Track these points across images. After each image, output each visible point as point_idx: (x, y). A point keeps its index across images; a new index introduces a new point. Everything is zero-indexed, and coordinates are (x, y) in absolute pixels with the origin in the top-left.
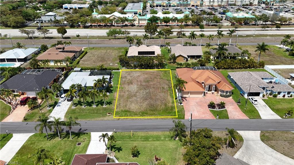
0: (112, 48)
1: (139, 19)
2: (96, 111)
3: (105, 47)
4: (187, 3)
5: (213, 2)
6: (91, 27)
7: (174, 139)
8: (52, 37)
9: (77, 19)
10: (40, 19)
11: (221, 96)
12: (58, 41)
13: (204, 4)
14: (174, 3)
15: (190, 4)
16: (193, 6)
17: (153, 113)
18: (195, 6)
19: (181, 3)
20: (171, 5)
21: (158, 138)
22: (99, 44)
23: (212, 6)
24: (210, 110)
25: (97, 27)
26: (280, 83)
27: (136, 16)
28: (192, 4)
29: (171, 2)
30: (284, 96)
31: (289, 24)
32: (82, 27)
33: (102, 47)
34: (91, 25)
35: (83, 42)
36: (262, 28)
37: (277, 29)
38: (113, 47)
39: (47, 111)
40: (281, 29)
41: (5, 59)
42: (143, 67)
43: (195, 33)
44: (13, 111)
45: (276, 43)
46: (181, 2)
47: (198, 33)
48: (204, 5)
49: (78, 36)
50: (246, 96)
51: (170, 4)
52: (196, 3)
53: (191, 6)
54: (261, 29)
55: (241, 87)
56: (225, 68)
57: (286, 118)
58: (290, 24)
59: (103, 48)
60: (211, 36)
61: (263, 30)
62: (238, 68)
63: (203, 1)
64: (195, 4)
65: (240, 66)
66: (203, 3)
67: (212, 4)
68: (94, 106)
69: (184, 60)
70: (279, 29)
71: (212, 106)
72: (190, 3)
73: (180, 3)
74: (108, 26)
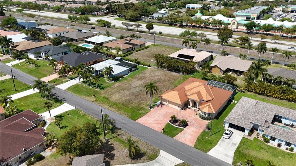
1: (238, 24)
8: (144, 31)
9: (176, 18)
10: (152, 16)
24: (168, 123)
30: (279, 145)
32: (178, 25)
33: (167, 46)
35: (159, 39)
39: (64, 81)
41: (89, 41)
49: (161, 33)
56: (256, 93)
68: (91, 87)
69: (221, 72)
71: (173, 119)
74: (202, 27)
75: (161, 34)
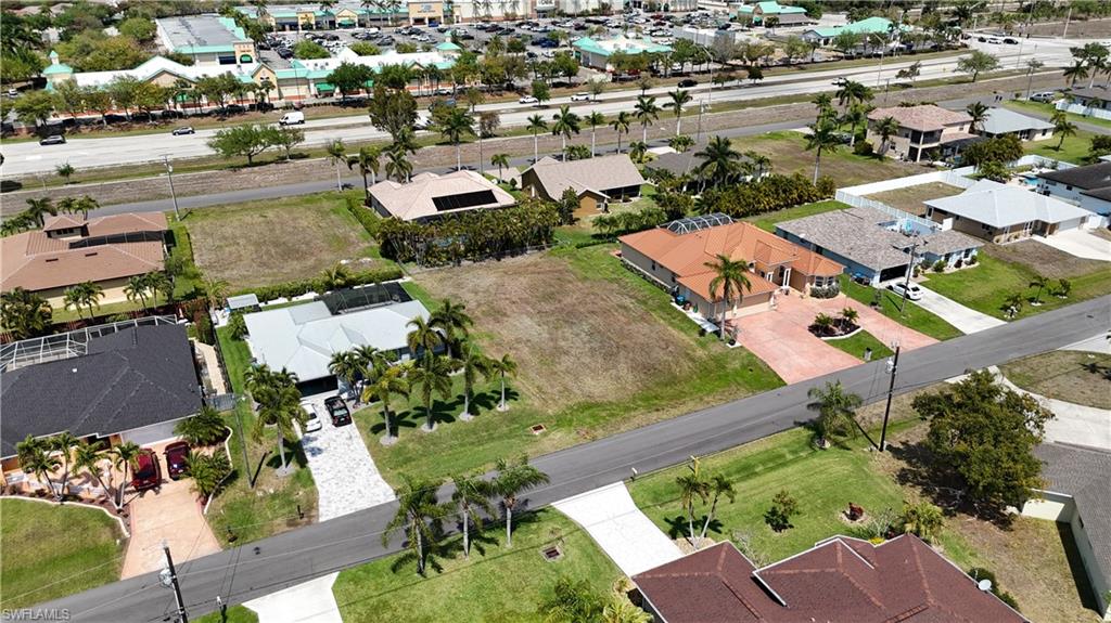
0: (270, 203)
1: (278, 80)
2: (485, 434)
3: (241, 203)
4: (396, 12)
5: (487, 5)
6: (72, 127)
7: (821, 448)
11: (815, 294)
12: (30, 202)
13: (457, 13)
14: (346, 13)
15: (408, 13)
16: (419, 21)
17: (677, 392)
18: (427, 21)
19: (375, 12)
20: (339, 21)
21: (775, 461)
22: (197, 193)
23: (487, 19)
24: (827, 342)
25: (102, 128)
26: (918, 233)
27: (264, 69)
28: (414, 15)
29: (334, 10)
30: (958, 264)
31: (768, 66)
32: (25, 131)
33: (229, 205)
34: (67, 123)
36: (716, 82)
37: (752, 81)
38: (273, 199)
39: (288, 485)
40: (765, 80)
42: (488, 251)
43: (572, 110)
44: (128, 525)
45: (787, 123)
46: (374, 9)
47: (581, 112)
48: (457, 17)
49: (66, 171)
50: (876, 283)
51: (332, 19)
52: (429, 9)
53: (412, 22)
54: (713, 86)
55: (851, 258)
57: (1013, 320)
58: (770, 64)
59: (234, 208)
60: (622, 116)
61: (718, 89)
62: (771, 209)
63: (452, 3)
64: (427, 16)
65: (777, 202)
66: (452, 12)
67: (482, 12)
68: (464, 416)
69: (599, 206)
70: (758, 81)
71: (821, 328)
72: (406, 10)
73: (371, 13)
74: (154, 117)
75: (72, 177)
